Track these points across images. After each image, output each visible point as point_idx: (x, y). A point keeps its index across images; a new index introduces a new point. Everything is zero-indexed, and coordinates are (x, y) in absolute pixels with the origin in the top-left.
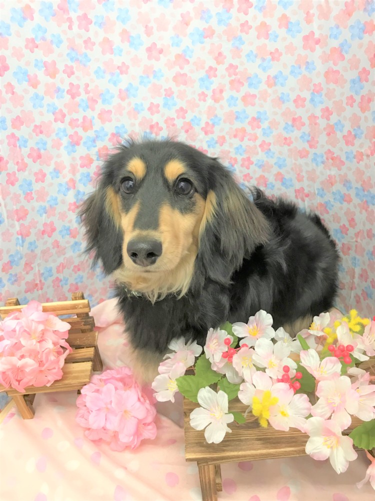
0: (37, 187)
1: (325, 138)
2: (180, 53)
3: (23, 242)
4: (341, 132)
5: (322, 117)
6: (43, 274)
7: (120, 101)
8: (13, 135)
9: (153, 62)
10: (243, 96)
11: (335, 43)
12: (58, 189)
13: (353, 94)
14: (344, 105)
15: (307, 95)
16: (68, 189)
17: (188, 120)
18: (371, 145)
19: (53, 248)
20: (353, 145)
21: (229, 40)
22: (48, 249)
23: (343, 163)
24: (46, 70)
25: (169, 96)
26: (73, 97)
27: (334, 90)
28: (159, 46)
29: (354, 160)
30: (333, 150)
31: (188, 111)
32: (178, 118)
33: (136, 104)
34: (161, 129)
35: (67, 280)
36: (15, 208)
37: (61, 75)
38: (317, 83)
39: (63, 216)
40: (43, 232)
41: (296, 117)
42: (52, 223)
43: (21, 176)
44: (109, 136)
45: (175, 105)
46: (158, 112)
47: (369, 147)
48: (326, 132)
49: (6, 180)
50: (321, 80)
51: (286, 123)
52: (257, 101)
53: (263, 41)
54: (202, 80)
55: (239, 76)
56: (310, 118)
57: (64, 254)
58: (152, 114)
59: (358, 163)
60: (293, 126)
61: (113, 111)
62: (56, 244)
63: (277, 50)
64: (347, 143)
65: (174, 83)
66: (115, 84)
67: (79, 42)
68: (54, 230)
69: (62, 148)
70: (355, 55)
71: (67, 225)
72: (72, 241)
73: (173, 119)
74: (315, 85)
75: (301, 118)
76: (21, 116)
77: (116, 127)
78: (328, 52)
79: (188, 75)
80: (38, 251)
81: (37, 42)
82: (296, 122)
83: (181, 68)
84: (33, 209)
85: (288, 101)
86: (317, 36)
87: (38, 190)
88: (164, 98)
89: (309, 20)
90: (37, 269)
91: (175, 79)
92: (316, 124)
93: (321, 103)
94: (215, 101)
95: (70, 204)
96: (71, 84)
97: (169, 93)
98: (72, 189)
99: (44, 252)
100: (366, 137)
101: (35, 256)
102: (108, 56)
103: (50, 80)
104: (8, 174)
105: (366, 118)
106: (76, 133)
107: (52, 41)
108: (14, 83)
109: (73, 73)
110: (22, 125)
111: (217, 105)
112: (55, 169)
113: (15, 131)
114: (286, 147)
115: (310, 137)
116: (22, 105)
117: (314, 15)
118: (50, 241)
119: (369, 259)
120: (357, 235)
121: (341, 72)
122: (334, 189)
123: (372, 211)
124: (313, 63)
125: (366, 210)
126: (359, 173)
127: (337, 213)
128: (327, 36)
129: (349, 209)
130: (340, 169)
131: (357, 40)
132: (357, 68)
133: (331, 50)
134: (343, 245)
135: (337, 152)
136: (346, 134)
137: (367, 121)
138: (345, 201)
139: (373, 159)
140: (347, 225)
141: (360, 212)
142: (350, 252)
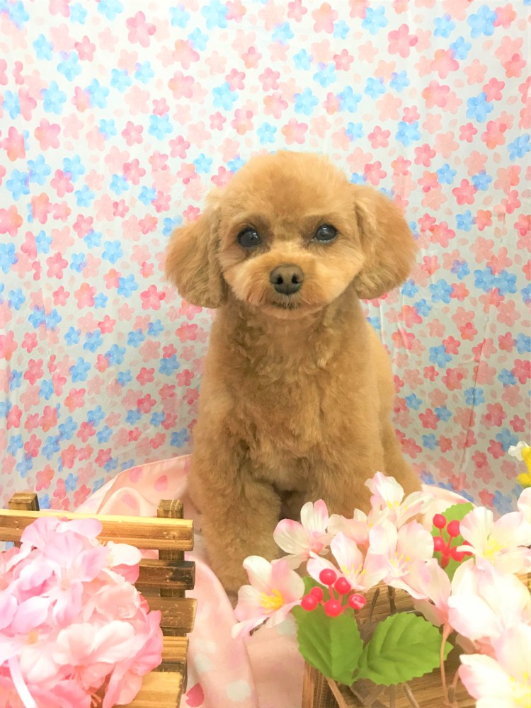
1: (421, 196)
2: (185, 39)
4: (449, 183)
5: (417, 161)
7: (74, 109)
9: (137, 46)
10: (286, 126)
11: (443, 44)
13: (473, 121)
14: (457, 139)
15: (391, 126)
17: (189, 160)
18: (506, 197)
20: (471, 202)
21: (267, 28)
23: (452, 234)
25: (160, 114)
27: (440, 116)
28: (149, 20)
29: (473, 225)
30: (432, 214)
31: (192, 145)
32: (173, 154)
33: (103, 121)
34: (142, 173)
38: (410, 107)
41: (372, 163)
44: (52, 176)
45: (169, 131)
46: (140, 141)
47: (504, 201)
48: (422, 187)
50: (417, 101)
52: (307, 135)
53: (323, 35)
54: (218, 91)
55: (280, 91)
56: (395, 164)
58: (129, 143)
59: (481, 229)
60: (365, 180)
61: (63, 128)
63: (345, 52)
64: (460, 201)
65: (171, 91)
66: (68, 75)
70: (476, 61)
73: (165, 156)
74: (406, 109)
75: (379, 164)
77: (66, 160)
78: (431, 57)
79: (196, 81)
82: (371, 171)
83: (185, 66)
85: (360, 136)
86: (412, 32)
88: (152, 116)
89: (400, 6)
91: (173, 83)
92: (405, 173)
93: (416, 138)
94: (238, 131)
97: (161, 109)
100: (496, 186)
102: (60, 19)
105: (497, 158)
111: (241, 139)
119: (505, 385)
120: (478, 350)
121: (453, 89)
122: (434, 279)
123: (512, 304)
124: (405, 75)
125: (498, 305)
126: (484, 245)
127: (437, 320)
128: (429, 33)
129: (461, 309)
130: (445, 245)
131: (482, 38)
132: (480, 80)
133: (436, 55)
134: (449, 371)
135: (440, 217)
136: (459, 186)
137: (499, 160)
138: (455, 297)
139: (513, 218)
140: (457, 336)
141: (486, 310)
142: (463, 381)
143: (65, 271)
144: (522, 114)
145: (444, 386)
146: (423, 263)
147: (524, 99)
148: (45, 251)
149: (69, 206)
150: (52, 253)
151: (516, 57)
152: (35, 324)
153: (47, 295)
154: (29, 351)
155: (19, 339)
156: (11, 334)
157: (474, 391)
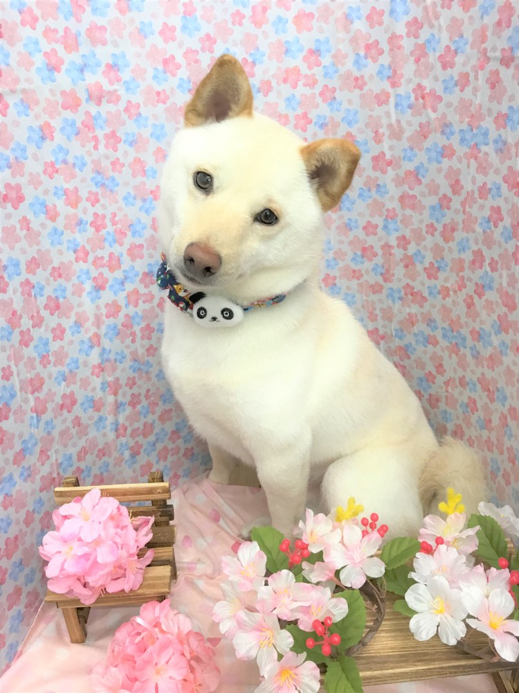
0: (54, 346)
1: (403, 271)
3: (38, 421)
4: (421, 263)
5: (398, 246)
6: (61, 464)
8: (28, 281)
11: (410, 166)
12: (79, 348)
13: (434, 222)
15: (378, 220)
16: (92, 347)
18: (458, 279)
19: (74, 427)
20: (436, 278)
22: (68, 428)
23: (425, 299)
24: (67, 198)
26: (98, 230)
27: (411, 216)
29: (439, 295)
30: (412, 284)
35: (90, 471)
36: (29, 375)
37: (84, 204)
38: (390, 208)
39: (85, 383)
40: (62, 407)
41: (367, 246)
42: (72, 393)
43: (37, 333)
44: (140, 276)
47: (456, 281)
48: (403, 264)
49: (19, 340)
50: (394, 205)
51: (355, 253)
56: (383, 247)
57: (86, 434)
59: (444, 299)
60: (363, 257)
61: (145, 245)
62: (77, 421)
64: (429, 277)
66: (147, 211)
67: (106, 164)
68: (74, 402)
69: (84, 294)
70: (433, 180)
71: (90, 394)
72: (96, 415)
74: (388, 210)
75: (372, 247)
76: (36, 257)
78: (402, 175)
80: (55, 433)
81: (57, 166)
82: (367, 252)
84: (50, 376)
85: (357, 228)
86: (388, 157)
87: (56, 351)
89: (378, 139)
90: (54, 458)
92: (390, 254)
93: (397, 230)
95: (94, 367)
96: (96, 215)
98: (96, 347)
99: (63, 434)
100: (451, 270)
101: (52, 440)
102: (140, 179)
103: (71, 211)
104: (22, 333)
105: (450, 250)
106: (101, 274)
107: (74, 164)
108: (30, 216)
109: (97, 201)
110: (38, 268)
112: (76, 322)
113: (30, 277)
114: (355, 282)
115: (384, 270)
116: (38, 244)
117: (384, 134)
118: (70, 417)
119: (463, 412)
120: (447, 383)
121: (419, 197)
122: (416, 329)
123: (465, 355)
124: (386, 186)
125: (457, 354)
126: (446, 311)
127: (420, 358)
128: (400, 157)
129: (435, 353)
130: (422, 306)
131: (434, 166)
132: (436, 194)
133: (405, 173)
134: (430, 395)
135: (417, 286)
136: (428, 266)
137: (452, 252)
138: (430, 343)
139: (462, 295)
140: (434, 372)
141: (450, 357)
142: (440, 404)
143: (153, 334)
144: (463, 223)
145: (428, 405)
146: (408, 317)
147: (464, 212)
148: (138, 324)
149: (153, 293)
150: (143, 324)
151: (457, 181)
152: (134, 371)
153: (141, 351)
154: (131, 388)
155: (123, 382)
156: (118, 379)
157: (446, 412)
